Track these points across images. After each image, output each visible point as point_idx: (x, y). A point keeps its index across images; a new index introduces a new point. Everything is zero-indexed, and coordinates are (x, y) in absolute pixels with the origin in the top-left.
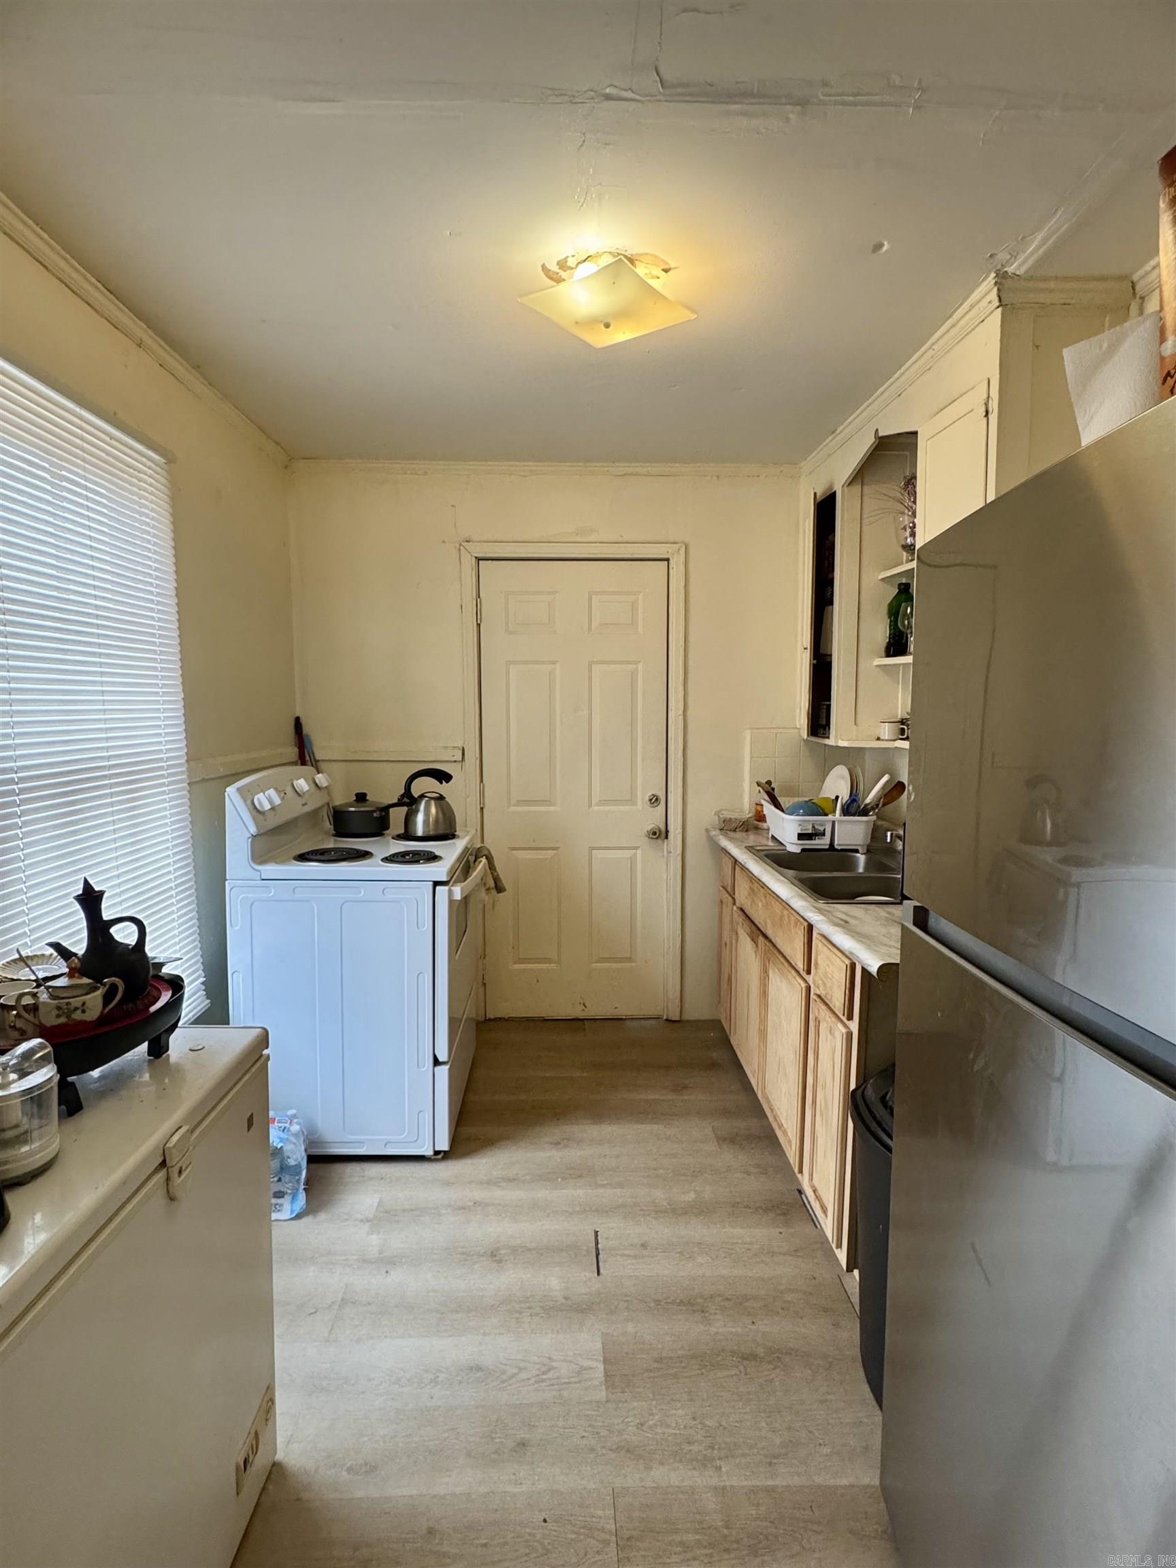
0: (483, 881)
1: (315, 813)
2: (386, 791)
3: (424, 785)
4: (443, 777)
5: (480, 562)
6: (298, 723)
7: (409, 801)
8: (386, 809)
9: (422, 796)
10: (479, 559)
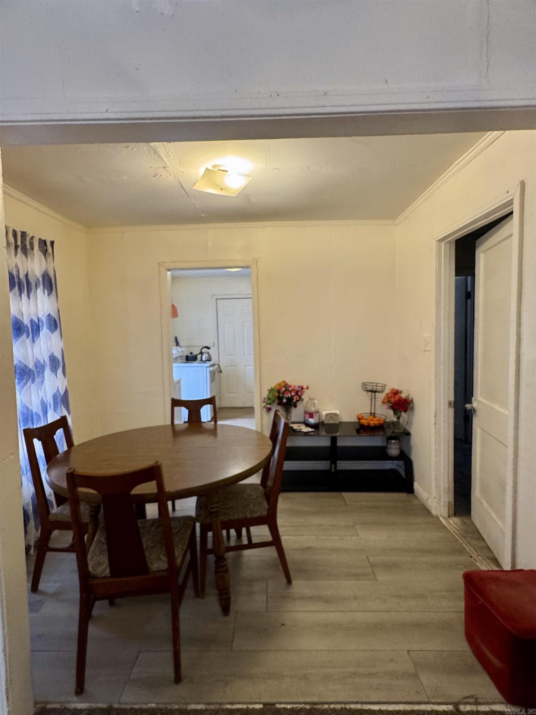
0: (217, 369)
1: (182, 356)
2: (196, 351)
3: (204, 350)
4: (208, 348)
5: (218, 300)
6: (176, 338)
7: (201, 353)
8: (196, 356)
9: (205, 352)
10: (217, 299)
